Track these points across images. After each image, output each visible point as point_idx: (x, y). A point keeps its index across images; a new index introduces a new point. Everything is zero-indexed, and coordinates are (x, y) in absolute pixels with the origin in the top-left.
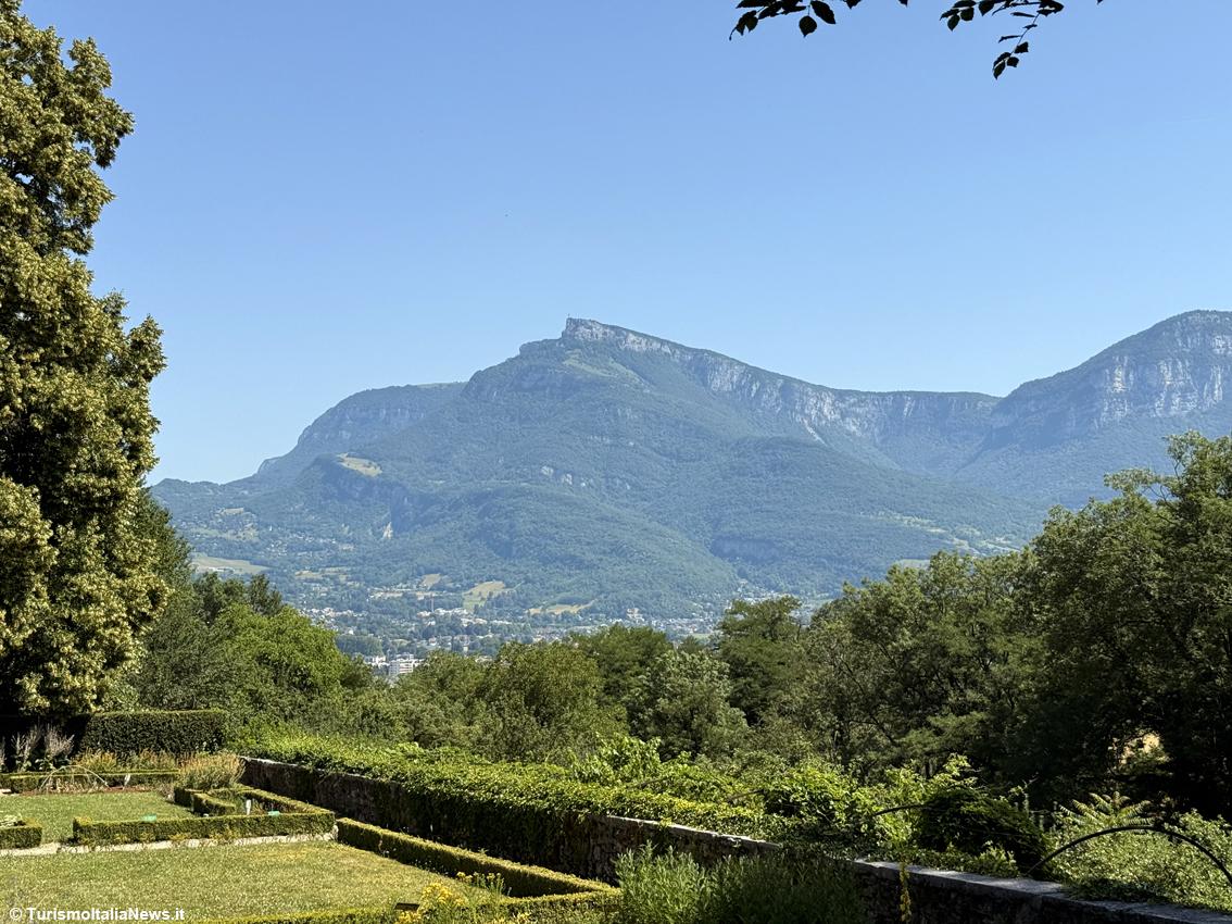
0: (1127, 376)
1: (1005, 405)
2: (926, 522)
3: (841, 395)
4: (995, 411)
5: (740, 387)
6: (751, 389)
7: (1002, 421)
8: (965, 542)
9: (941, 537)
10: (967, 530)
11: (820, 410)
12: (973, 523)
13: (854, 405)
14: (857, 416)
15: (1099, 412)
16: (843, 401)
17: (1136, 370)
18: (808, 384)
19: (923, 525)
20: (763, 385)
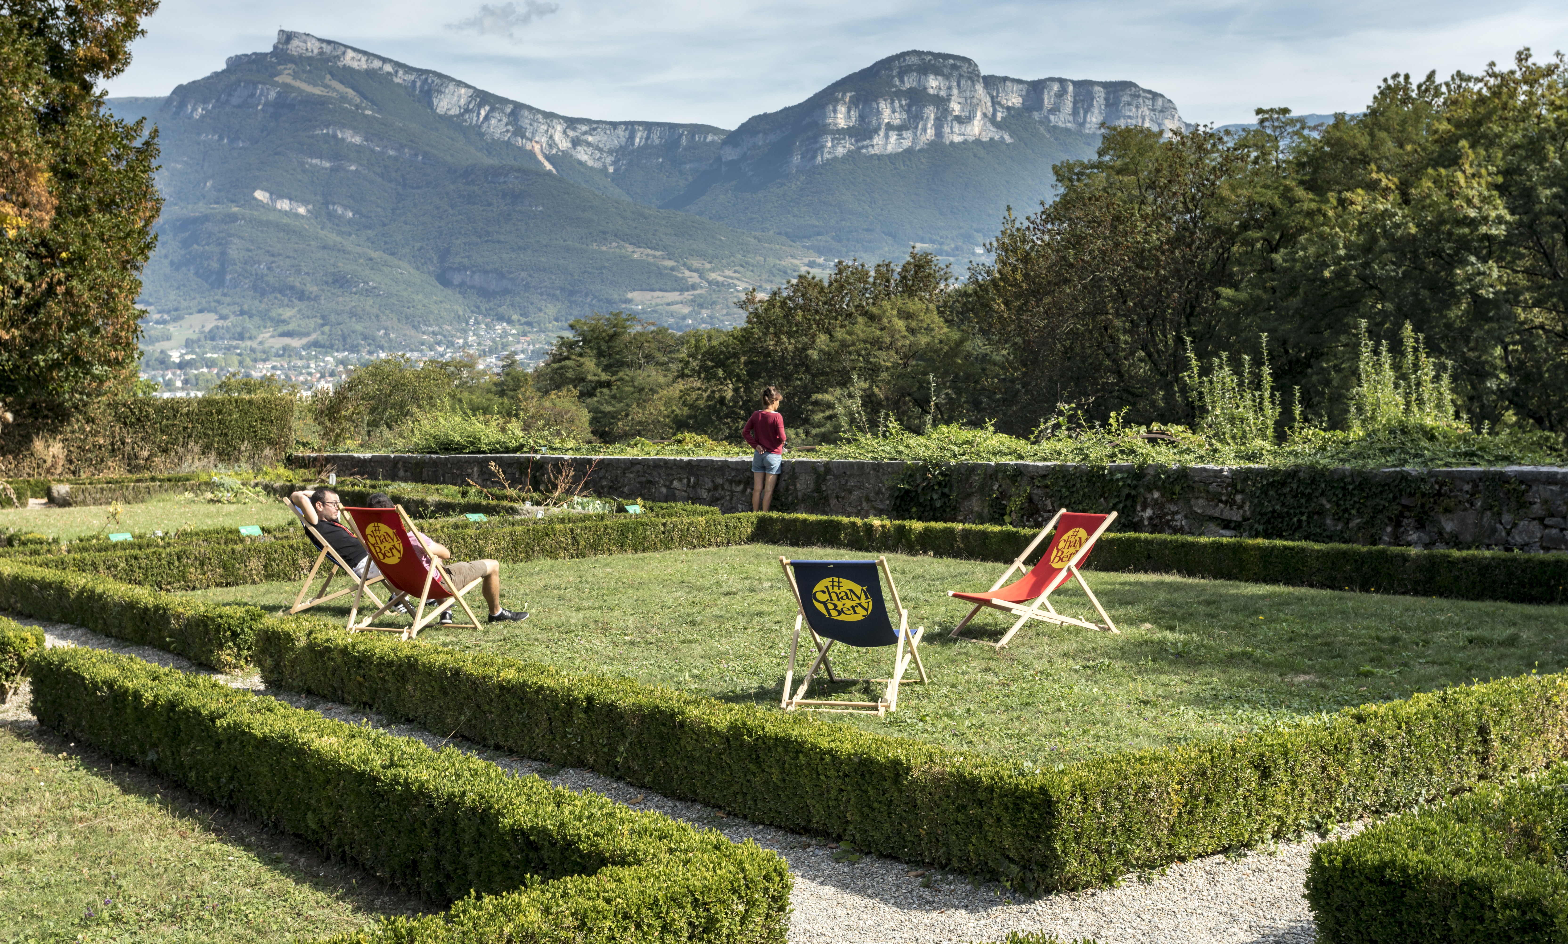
0: (849, 112)
1: (733, 138)
2: (658, 253)
3: (572, 123)
4: (725, 143)
5: (467, 111)
6: (479, 114)
7: (730, 154)
8: (695, 275)
9: (672, 269)
10: (696, 263)
11: (551, 137)
12: (703, 255)
13: (585, 133)
14: (589, 144)
15: (823, 147)
16: (574, 129)
17: (857, 106)
18: (539, 111)
19: (655, 257)
20: (492, 110)
